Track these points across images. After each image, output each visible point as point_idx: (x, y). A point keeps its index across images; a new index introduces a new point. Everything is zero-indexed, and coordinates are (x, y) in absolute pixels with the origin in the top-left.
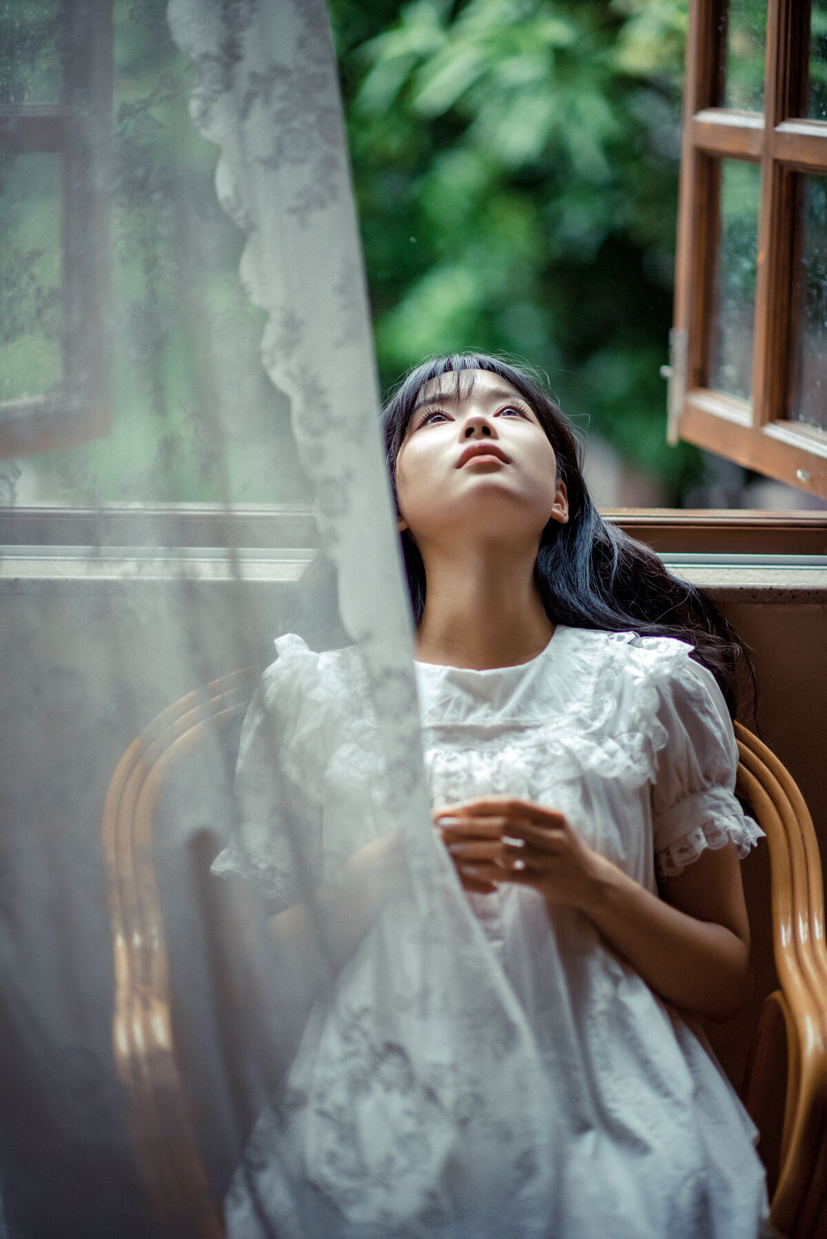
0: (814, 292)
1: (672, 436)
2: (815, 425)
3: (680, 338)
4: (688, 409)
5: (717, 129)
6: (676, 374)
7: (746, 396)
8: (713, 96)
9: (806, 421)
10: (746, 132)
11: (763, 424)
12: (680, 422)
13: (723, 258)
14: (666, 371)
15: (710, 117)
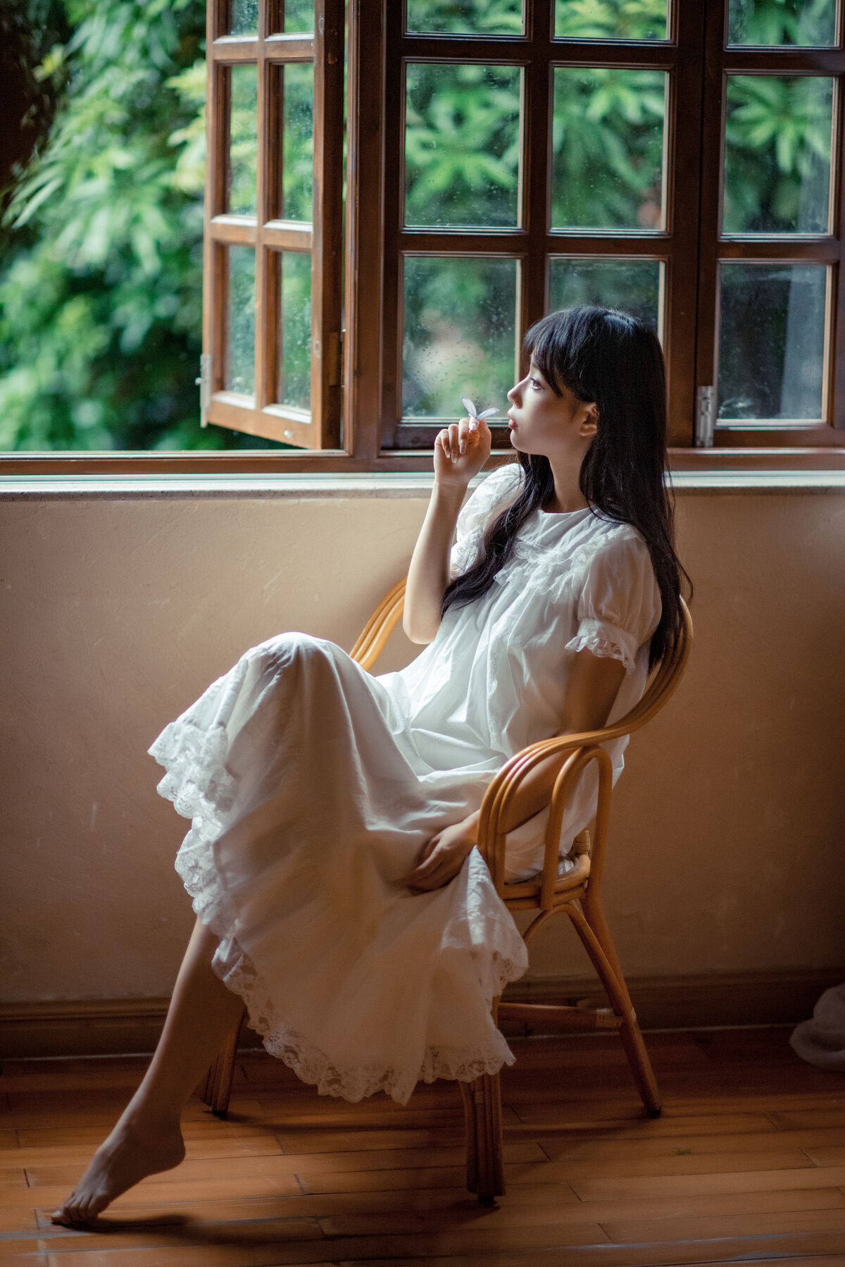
0: (291, 324)
1: (203, 423)
2: (294, 405)
3: (206, 360)
4: (213, 403)
5: (226, 227)
6: (205, 382)
7: (250, 393)
8: (222, 206)
9: (288, 403)
10: (245, 229)
11: (262, 407)
12: (208, 414)
13: (232, 308)
14: (198, 381)
15: (222, 220)
